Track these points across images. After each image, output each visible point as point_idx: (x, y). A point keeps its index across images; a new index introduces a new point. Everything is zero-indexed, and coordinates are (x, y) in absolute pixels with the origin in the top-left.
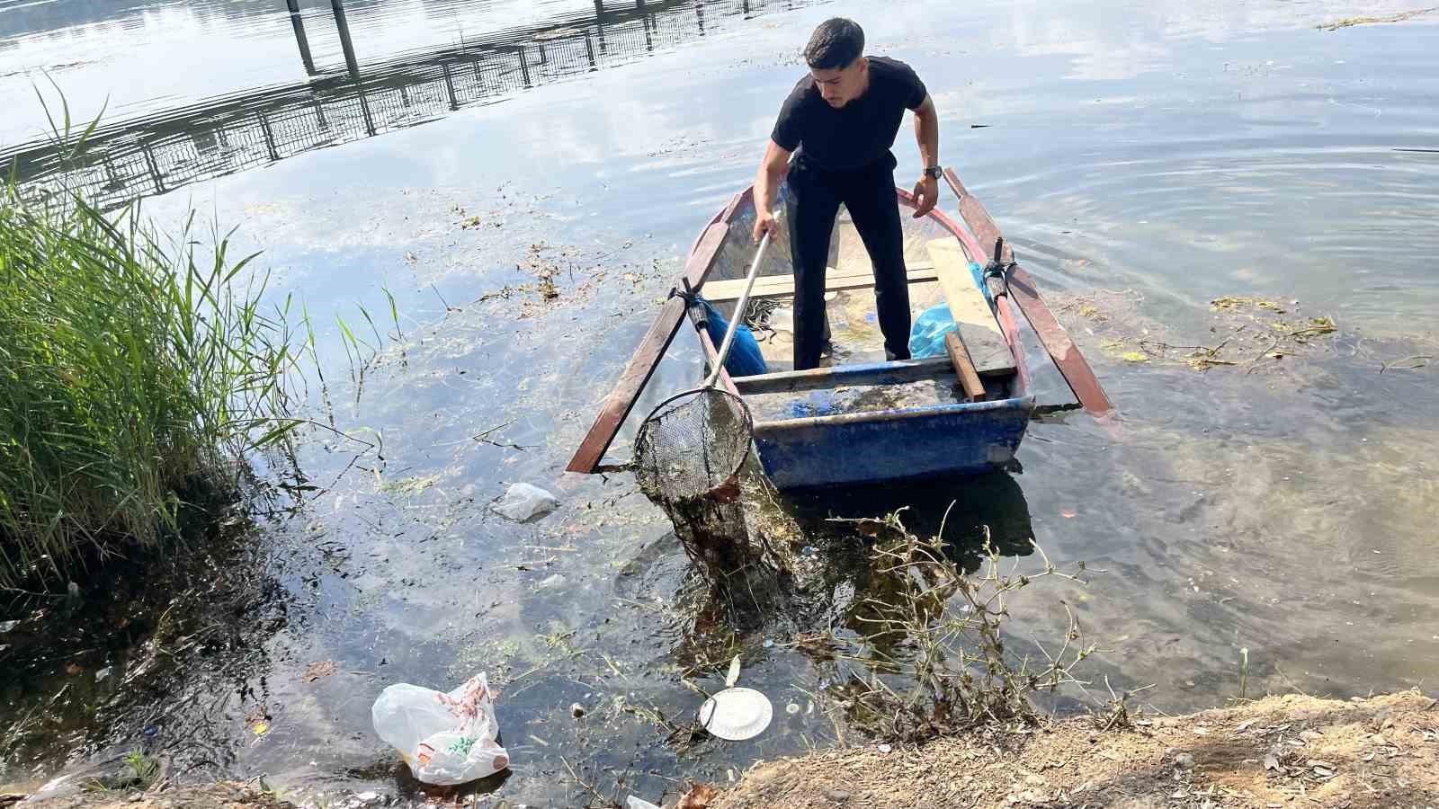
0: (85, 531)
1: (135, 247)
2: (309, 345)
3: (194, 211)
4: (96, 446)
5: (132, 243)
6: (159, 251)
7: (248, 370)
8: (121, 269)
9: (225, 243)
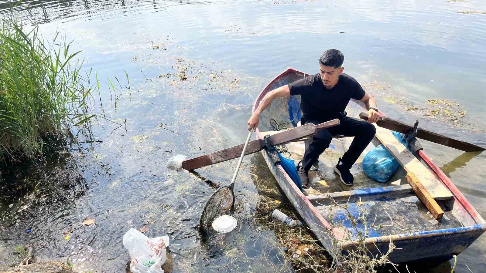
0: (7, 151)
1: (35, 44)
2: (97, 88)
3: (58, 33)
4: (14, 120)
5: (34, 43)
6: (44, 47)
7: (74, 95)
8: (29, 53)
9: (68, 46)
